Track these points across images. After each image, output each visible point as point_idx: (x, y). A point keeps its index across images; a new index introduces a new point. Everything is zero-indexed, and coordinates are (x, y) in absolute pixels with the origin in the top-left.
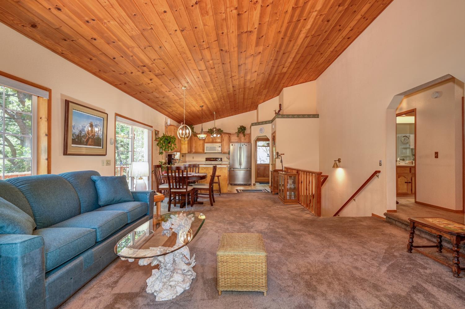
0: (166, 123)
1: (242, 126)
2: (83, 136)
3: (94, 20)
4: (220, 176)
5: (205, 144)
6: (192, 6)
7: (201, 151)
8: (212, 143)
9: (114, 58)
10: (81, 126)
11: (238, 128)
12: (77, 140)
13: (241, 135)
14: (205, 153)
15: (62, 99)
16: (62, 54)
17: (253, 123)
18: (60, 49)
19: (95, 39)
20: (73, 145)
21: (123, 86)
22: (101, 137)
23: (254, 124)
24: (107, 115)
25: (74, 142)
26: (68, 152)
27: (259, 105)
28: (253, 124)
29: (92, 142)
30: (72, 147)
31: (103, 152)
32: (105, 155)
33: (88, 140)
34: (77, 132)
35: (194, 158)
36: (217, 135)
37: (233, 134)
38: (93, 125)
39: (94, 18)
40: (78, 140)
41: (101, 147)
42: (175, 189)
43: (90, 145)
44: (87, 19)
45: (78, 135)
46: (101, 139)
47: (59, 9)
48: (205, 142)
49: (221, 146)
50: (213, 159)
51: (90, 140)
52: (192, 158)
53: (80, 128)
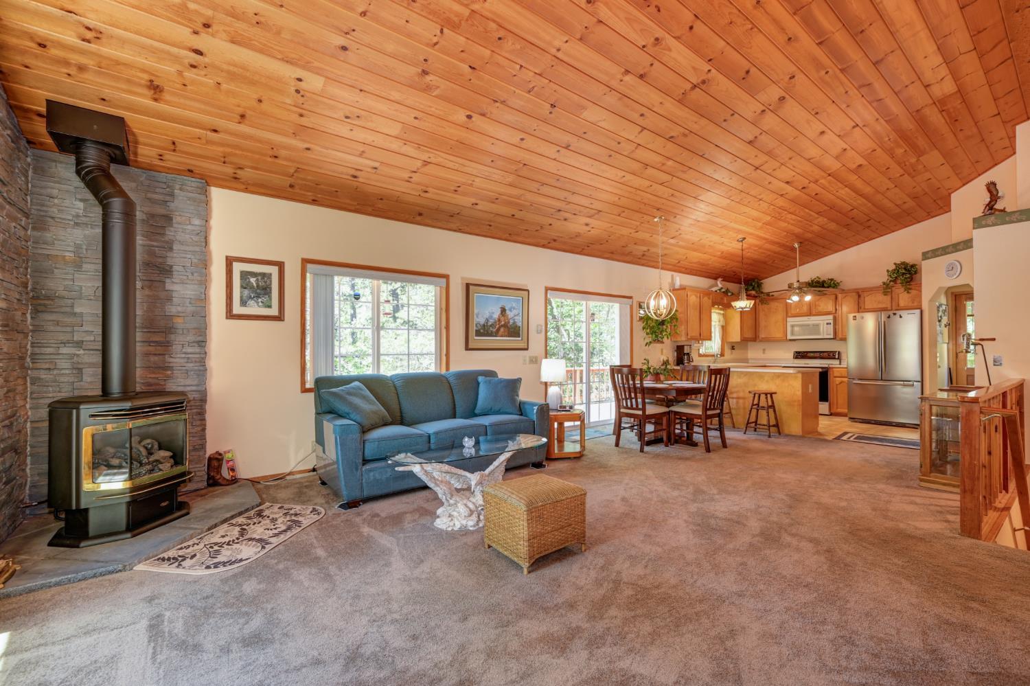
0: (673, 284)
1: (903, 263)
2: (491, 326)
3: (459, 187)
4: (775, 393)
5: (789, 319)
6: (551, 113)
7: (779, 335)
8: (808, 316)
9: (513, 215)
10: (487, 312)
11: (888, 271)
12: (482, 331)
13: (899, 290)
14: (790, 340)
15: (462, 284)
16: (459, 231)
17: (928, 252)
18: (454, 226)
19: (476, 204)
20: (476, 338)
21: (553, 244)
22: (519, 324)
23: (929, 255)
24: (528, 291)
25: (478, 333)
26: (470, 347)
27: (953, 195)
28: (926, 256)
29: (504, 331)
30: (476, 341)
31: (523, 345)
32: (527, 349)
33: (498, 330)
34: (482, 321)
35: (766, 352)
36: (801, 297)
37: (871, 290)
38: (506, 308)
39: (459, 185)
40: (484, 331)
41: (520, 339)
42: (629, 409)
43: (502, 336)
44: (453, 188)
45: (484, 325)
46: (520, 327)
47: (426, 192)
48: (790, 315)
49: (832, 322)
50: (812, 355)
51: (502, 330)
52: (762, 351)
53: (487, 315)
